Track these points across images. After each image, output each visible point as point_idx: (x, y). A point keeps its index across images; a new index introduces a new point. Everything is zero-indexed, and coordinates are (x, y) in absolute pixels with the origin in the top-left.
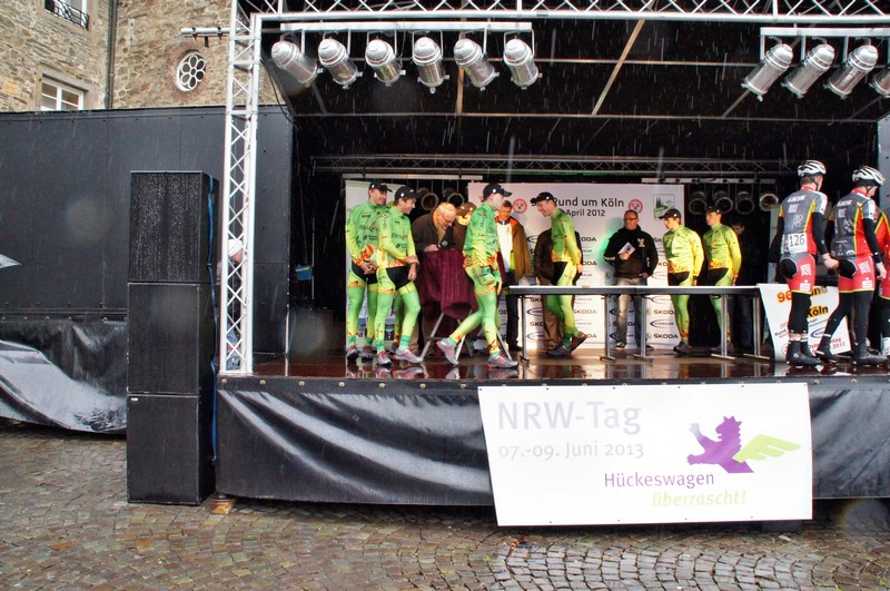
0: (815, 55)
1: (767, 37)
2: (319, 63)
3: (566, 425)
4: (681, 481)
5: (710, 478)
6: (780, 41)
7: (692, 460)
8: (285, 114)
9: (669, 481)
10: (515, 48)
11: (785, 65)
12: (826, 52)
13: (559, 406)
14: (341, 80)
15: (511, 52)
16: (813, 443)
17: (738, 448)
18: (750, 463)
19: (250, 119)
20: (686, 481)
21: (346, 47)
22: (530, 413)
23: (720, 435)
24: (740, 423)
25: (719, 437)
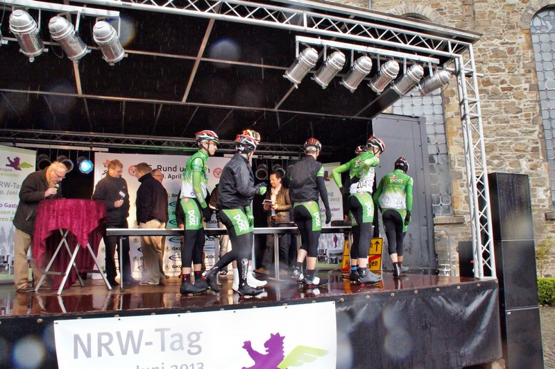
0: (333, 58)
1: (300, 44)
3: (136, 351)
6: (310, 46)
11: (313, 62)
12: (340, 56)
13: (130, 334)
22: (102, 343)
23: (267, 349)
24: (283, 338)
25: (267, 351)
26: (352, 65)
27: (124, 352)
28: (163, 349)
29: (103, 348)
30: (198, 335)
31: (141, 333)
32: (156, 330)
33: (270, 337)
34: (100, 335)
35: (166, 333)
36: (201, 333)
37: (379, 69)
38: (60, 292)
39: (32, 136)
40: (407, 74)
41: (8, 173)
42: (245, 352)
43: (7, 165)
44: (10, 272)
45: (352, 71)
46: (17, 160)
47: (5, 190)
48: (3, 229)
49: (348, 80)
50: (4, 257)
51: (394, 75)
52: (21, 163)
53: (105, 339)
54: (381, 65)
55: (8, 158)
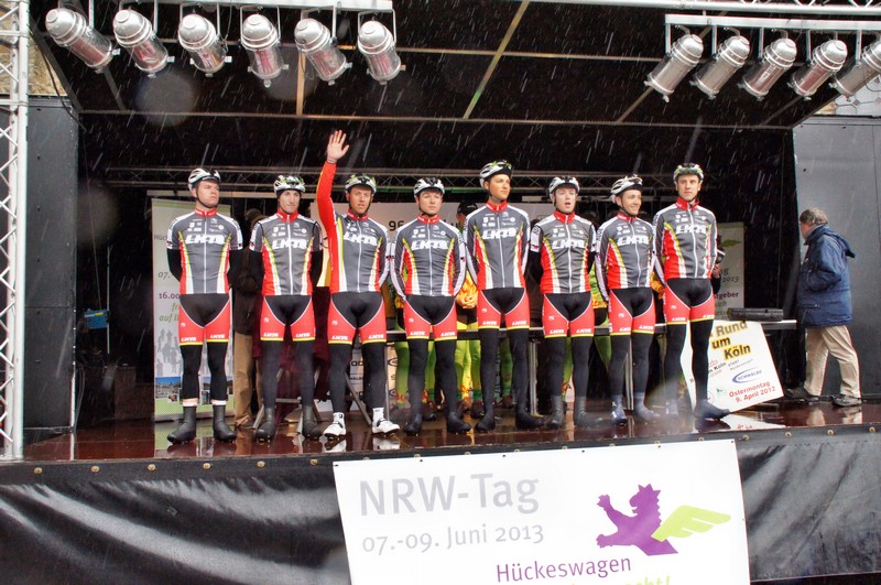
0: (728, 48)
1: (673, 27)
2: (114, 42)
3: (446, 506)
4: (591, 570)
5: (626, 563)
6: (688, 31)
7: (603, 541)
8: (67, 109)
9: (577, 569)
10: (371, 31)
11: (695, 59)
12: (740, 44)
13: (437, 482)
14: (144, 65)
15: (368, 37)
16: (745, 512)
17: (657, 524)
18: (674, 542)
19: (16, 112)
20: (597, 568)
21: (152, 22)
22: (399, 493)
23: (635, 508)
26: (760, 55)
28: (483, 504)
29: (400, 500)
30: (532, 483)
31: (452, 479)
32: (473, 477)
34: (395, 482)
35: (487, 481)
36: (537, 481)
37: (809, 57)
40: (861, 60)
42: (602, 512)
45: (760, 66)
49: (753, 80)
53: (403, 489)
54: (813, 48)
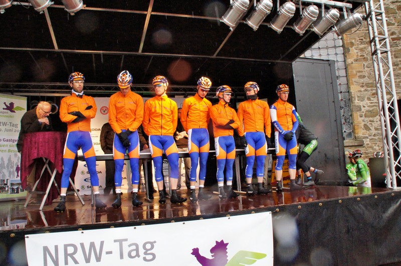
0: (262, 4)
23: (213, 254)
24: (227, 244)
25: (212, 256)
26: (278, 10)
27: (88, 260)
28: (122, 257)
29: (69, 257)
30: (152, 244)
31: (102, 243)
32: (115, 241)
33: (215, 244)
34: (66, 246)
35: (123, 243)
36: (155, 242)
37: (301, 13)
38: (41, 208)
39: (26, 87)
40: (325, 17)
41: (5, 114)
42: (194, 258)
43: (4, 109)
44: (9, 192)
45: (278, 15)
46: (12, 104)
47: (3, 128)
48: (2, 159)
49: (276, 23)
50: (4, 181)
51: (314, 17)
52: (15, 106)
53: (70, 250)
54: (303, 9)
55: (5, 103)
